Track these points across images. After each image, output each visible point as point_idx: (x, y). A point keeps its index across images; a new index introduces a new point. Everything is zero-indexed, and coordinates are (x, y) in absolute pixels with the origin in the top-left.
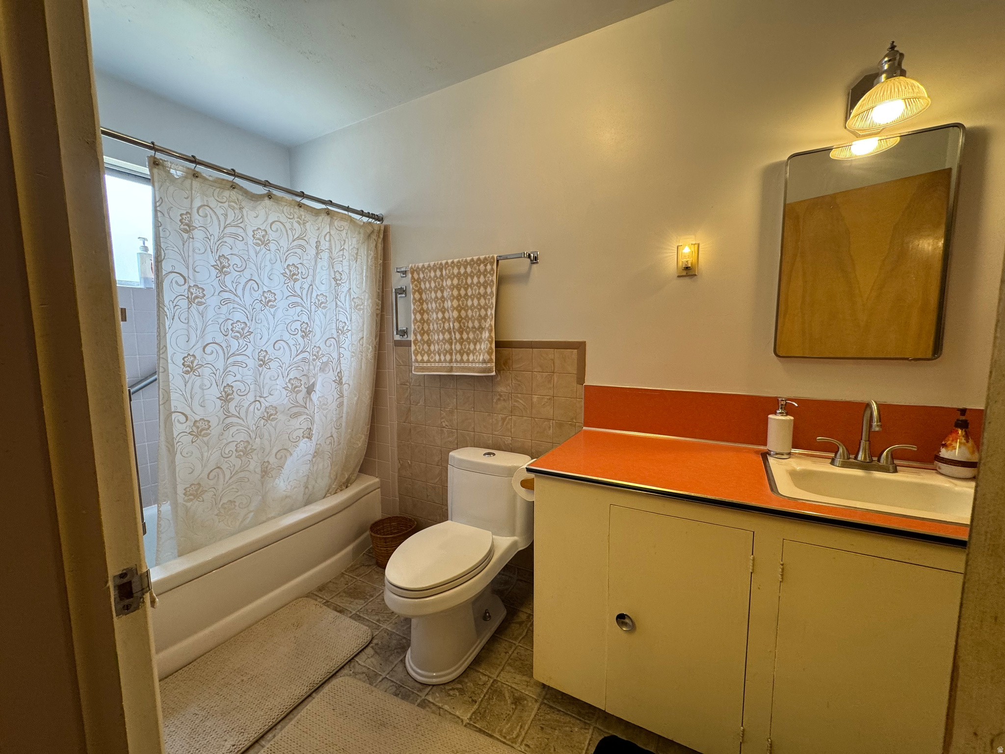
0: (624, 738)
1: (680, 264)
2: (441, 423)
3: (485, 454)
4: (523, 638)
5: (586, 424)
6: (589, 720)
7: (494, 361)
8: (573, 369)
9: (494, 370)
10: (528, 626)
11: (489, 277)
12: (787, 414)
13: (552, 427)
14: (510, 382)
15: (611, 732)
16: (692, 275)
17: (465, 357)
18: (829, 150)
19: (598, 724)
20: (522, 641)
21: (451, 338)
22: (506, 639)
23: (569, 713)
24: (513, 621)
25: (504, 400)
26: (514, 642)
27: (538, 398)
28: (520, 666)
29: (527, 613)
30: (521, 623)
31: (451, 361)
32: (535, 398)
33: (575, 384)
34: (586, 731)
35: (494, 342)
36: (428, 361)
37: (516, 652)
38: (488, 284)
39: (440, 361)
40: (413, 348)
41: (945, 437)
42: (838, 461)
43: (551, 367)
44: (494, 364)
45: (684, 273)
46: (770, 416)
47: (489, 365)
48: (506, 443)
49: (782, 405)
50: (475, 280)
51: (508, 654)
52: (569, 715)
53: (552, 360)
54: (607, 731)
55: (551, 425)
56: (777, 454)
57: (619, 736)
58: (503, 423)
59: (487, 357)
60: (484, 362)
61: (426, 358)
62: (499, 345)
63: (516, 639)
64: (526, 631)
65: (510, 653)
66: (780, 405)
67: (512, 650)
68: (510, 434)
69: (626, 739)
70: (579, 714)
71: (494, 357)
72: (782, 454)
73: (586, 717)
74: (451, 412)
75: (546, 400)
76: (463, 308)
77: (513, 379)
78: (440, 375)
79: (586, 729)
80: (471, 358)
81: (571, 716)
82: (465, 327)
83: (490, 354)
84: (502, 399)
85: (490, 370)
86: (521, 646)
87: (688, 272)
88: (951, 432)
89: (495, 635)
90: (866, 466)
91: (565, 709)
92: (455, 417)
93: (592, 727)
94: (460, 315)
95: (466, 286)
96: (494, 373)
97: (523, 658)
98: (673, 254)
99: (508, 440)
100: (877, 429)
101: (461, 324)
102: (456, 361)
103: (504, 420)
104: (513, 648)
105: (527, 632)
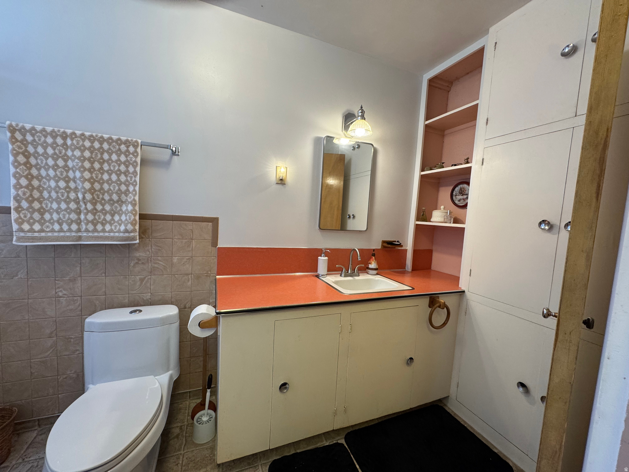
0: (278, 457)
1: (278, 177)
2: (56, 293)
3: (131, 312)
4: (185, 446)
5: (219, 274)
6: (257, 463)
7: (138, 231)
8: (209, 237)
9: (138, 238)
10: (184, 434)
11: (131, 158)
12: (326, 256)
13: (190, 280)
14: (150, 247)
15: (271, 460)
16: (283, 184)
17: (99, 227)
18: (333, 138)
19: (262, 461)
20: (185, 448)
21: (78, 208)
22: (171, 455)
23: (243, 469)
24: (170, 439)
25: (143, 263)
26: (179, 453)
27: (178, 259)
28: (194, 466)
29: (178, 427)
30: (177, 436)
31: (79, 230)
32: (175, 260)
33: (210, 247)
34: (258, 470)
35: (138, 215)
36: (42, 231)
37: (185, 458)
38: (130, 163)
39: (60, 231)
40: (14, 215)
41: (369, 260)
42: (343, 275)
43: (191, 235)
44: (137, 234)
45: (280, 182)
46: (319, 258)
47: (132, 234)
48: (145, 299)
49: (324, 252)
50: (114, 157)
51: (179, 465)
52: (244, 470)
53: (191, 230)
54: (268, 461)
55: (190, 278)
56: (322, 275)
57: (276, 458)
58: (141, 283)
59: (130, 227)
60: (126, 231)
61: (37, 227)
62: (143, 217)
63: (179, 450)
64: (184, 439)
65: (181, 462)
66: (323, 252)
67: (181, 459)
68: (149, 290)
69: (280, 457)
70: (249, 464)
71: (137, 227)
72: (324, 275)
73: (254, 463)
74: (73, 280)
75: (185, 260)
76: (97, 181)
77: (153, 246)
78: (54, 245)
79: (257, 470)
80: (108, 227)
81: (245, 469)
82: (99, 198)
83: (134, 224)
84: (140, 262)
85: (134, 239)
86: (186, 452)
87: (282, 182)
88: (371, 258)
89: (160, 458)
90: (351, 276)
91: (240, 468)
92: (79, 285)
93: (260, 466)
94: (92, 186)
95: (101, 161)
96: (138, 241)
97: (193, 458)
98: (274, 170)
99: (148, 296)
100: (360, 260)
101: (95, 195)
102: (87, 231)
103: (142, 280)
104: (181, 457)
105: (186, 439)
